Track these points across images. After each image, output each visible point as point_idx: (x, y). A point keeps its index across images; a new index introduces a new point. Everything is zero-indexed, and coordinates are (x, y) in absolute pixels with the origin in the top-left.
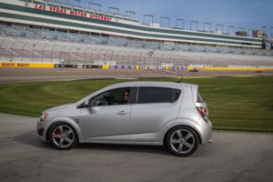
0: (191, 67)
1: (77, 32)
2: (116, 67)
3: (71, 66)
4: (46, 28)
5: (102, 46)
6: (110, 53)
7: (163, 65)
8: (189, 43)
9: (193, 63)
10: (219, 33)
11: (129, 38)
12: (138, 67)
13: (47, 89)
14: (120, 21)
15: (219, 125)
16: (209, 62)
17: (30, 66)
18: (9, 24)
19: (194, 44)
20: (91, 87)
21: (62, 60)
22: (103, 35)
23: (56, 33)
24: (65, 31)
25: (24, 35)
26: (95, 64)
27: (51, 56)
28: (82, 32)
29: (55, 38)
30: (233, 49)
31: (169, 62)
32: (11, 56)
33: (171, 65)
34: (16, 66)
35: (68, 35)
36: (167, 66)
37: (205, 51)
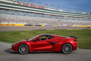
0: (74, 26)
1: (33, 13)
2: (47, 26)
3: (30, 25)
4: (21, 11)
5: (42, 18)
6: (44, 20)
7: (64, 25)
8: (73, 17)
9: (75, 24)
10: (84, 13)
11: (51, 15)
12: (55, 25)
13: (22, 33)
14: (48, 9)
15: (84, 47)
16: (80, 24)
17: (16, 25)
18: (8, 10)
19: (75, 17)
20: (37, 33)
21: (27, 23)
22: (42, 14)
23: (25, 13)
24: (28, 12)
25: (13, 14)
26: (39, 24)
27: (23, 21)
28: (34, 13)
29: (25, 15)
30: (89, 19)
31: (66, 24)
32: (9, 21)
33: (67, 25)
34: (10, 25)
35: (30, 14)
36: (65, 25)
37: (79, 20)
